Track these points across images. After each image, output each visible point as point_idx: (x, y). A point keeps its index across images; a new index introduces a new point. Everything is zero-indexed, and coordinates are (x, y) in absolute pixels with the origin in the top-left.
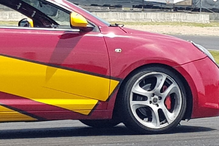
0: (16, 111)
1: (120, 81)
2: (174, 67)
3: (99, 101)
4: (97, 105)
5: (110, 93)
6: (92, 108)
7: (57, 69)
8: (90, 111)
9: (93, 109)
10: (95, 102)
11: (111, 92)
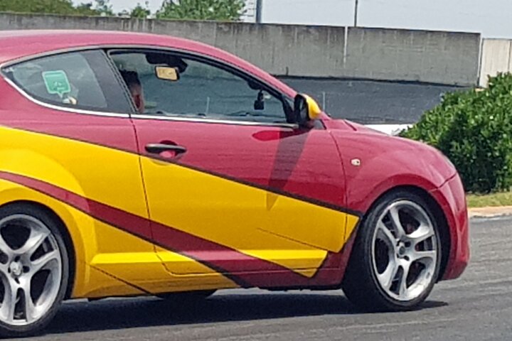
0: (218, 272)
1: (360, 217)
2: (431, 191)
3: (330, 252)
4: (326, 259)
5: (346, 239)
6: (318, 265)
7: (277, 197)
8: (315, 270)
9: (321, 267)
10: (323, 254)
11: (348, 236)
